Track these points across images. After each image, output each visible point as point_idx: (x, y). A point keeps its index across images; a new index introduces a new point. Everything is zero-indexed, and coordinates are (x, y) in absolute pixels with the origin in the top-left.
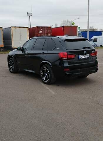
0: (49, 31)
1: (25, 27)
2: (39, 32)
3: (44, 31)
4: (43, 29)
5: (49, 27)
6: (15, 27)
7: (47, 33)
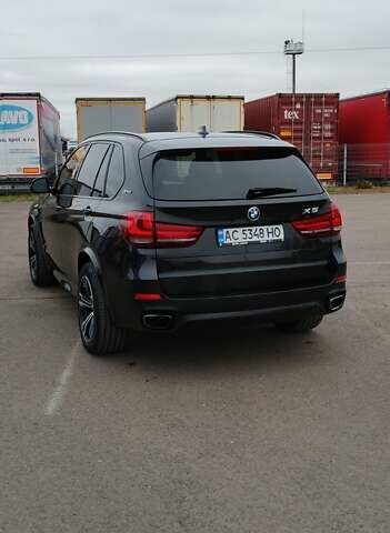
0: (328, 112)
1: (229, 98)
2: (287, 115)
3: (308, 110)
4: (302, 104)
5: (327, 96)
6: (192, 97)
7: (319, 119)
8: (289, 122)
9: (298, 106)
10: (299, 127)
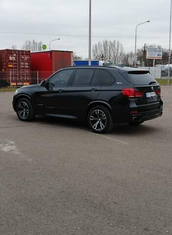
2: (11, 58)
3: (19, 57)
5: (26, 52)
7: (23, 60)
8: (11, 61)
9: (15, 55)
10: (15, 63)
